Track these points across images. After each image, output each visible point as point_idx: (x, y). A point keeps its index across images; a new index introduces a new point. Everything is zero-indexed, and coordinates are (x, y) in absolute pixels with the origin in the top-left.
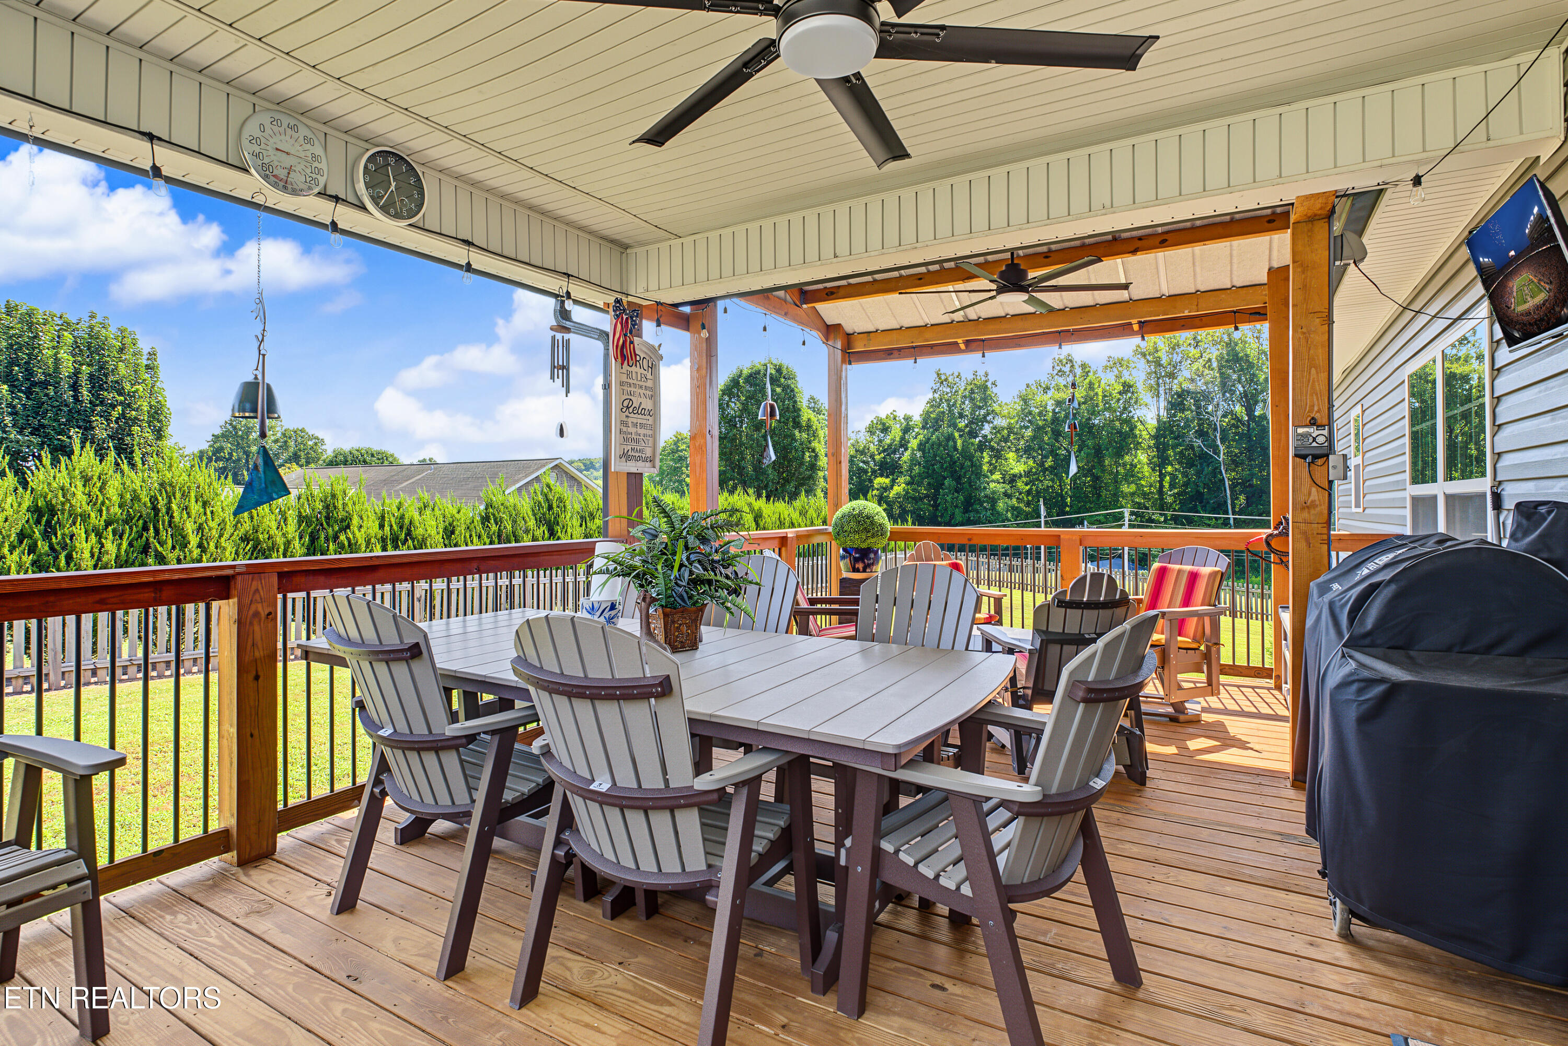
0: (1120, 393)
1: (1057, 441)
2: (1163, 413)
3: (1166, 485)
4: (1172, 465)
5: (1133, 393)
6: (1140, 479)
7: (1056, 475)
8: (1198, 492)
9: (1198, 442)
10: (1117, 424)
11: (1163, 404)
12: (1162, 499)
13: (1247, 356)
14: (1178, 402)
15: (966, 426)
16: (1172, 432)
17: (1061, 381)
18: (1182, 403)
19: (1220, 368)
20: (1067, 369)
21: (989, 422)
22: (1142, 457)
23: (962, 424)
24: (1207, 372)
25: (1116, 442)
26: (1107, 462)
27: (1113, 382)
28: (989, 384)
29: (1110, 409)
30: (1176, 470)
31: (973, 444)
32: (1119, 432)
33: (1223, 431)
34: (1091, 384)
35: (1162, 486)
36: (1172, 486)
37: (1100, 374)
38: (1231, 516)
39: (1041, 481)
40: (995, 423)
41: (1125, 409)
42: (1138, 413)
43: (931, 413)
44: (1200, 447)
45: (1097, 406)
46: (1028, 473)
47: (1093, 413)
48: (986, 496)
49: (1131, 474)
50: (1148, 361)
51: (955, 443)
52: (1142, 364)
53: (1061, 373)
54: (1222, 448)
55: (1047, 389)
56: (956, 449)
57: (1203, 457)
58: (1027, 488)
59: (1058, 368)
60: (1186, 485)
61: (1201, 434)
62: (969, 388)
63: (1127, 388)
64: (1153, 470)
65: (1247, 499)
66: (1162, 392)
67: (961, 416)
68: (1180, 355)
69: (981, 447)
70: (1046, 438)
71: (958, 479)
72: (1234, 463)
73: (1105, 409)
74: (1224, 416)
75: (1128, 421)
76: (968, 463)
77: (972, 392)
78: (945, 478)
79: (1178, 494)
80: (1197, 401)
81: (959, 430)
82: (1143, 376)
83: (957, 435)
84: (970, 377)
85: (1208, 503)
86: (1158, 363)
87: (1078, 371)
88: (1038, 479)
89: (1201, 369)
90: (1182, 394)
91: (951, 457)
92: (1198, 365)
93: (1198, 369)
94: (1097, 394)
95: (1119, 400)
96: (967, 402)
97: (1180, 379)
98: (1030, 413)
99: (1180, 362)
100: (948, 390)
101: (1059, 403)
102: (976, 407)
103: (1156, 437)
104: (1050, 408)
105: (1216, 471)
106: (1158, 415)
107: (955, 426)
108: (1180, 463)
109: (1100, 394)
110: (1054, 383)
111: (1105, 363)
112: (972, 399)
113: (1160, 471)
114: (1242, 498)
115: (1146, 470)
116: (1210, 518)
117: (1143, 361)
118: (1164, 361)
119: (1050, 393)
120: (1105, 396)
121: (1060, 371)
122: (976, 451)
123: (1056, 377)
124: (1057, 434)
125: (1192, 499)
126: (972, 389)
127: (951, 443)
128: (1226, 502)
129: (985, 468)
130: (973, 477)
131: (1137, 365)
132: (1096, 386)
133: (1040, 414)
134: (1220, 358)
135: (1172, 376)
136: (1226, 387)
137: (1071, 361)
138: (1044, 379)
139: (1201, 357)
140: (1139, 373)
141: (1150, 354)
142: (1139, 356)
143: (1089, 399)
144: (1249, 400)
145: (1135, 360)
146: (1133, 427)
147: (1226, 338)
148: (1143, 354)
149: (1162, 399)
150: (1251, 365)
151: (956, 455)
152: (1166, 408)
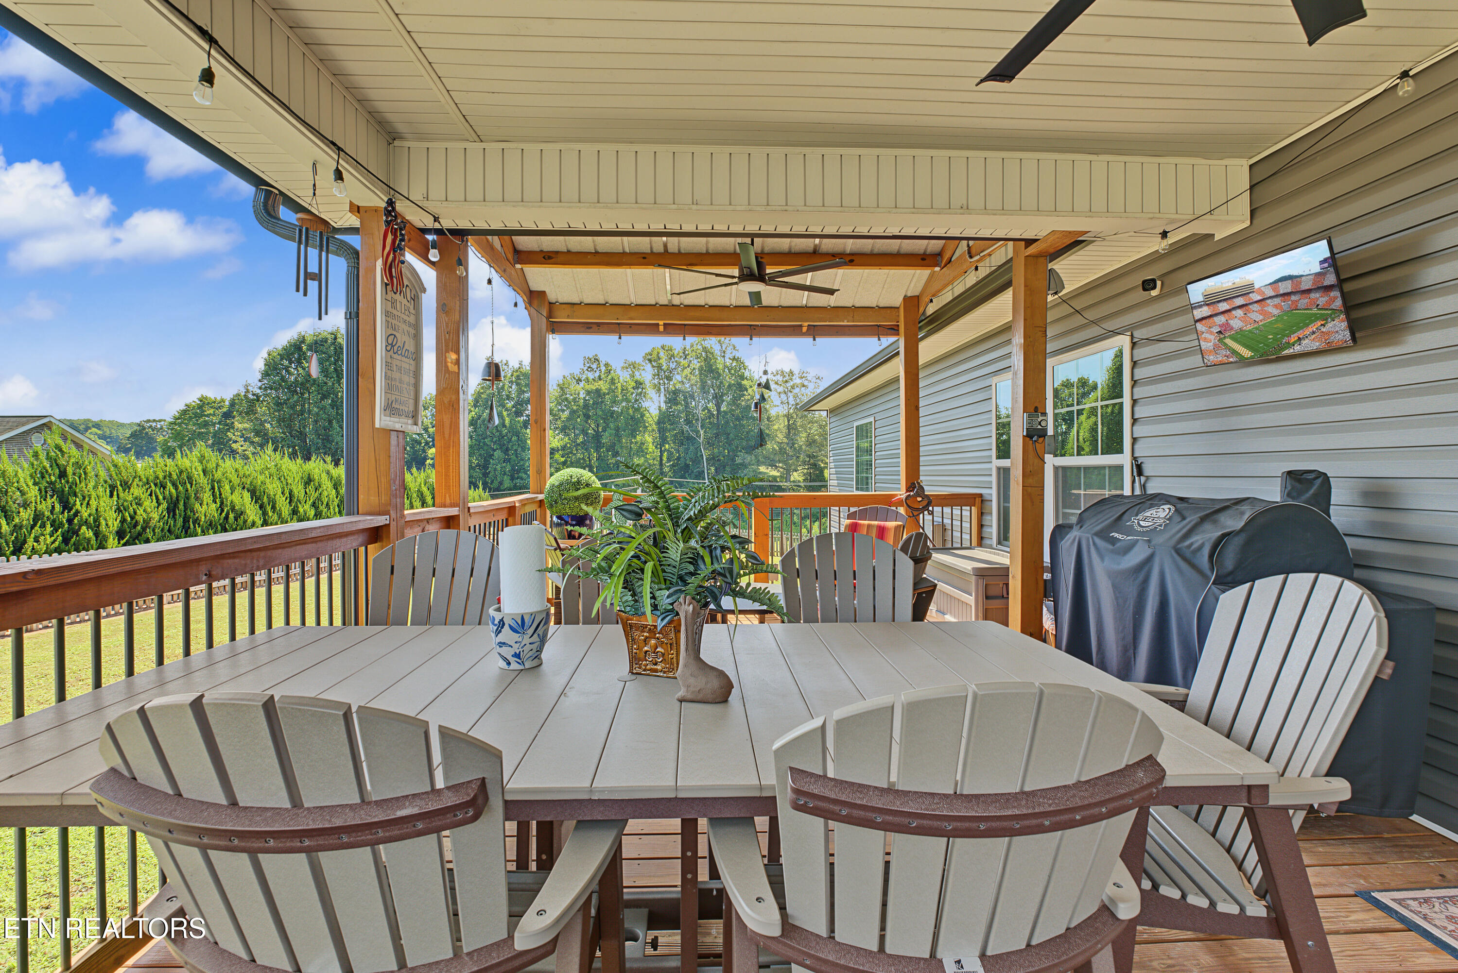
0: (633, 388)
2: (664, 407)
3: (665, 459)
4: (669, 444)
5: (642, 389)
6: (646, 453)
7: (586, 449)
8: (686, 464)
9: (686, 428)
10: (631, 411)
11: (663, 398)
12: (661, 469)
13: (718, 369)
14: (673, 398)
15: (513, 407)
16: (669, 420)
17: (591, 376)
18: (675, 399)
19: (701, 374)
20: (594, 366)
22: (649, 439)
23: (510, 404)
24: (692, 377)
25: (631, 425)
26: (624, 441)
27: (629, 379)
29: (628, 400)
30: (672, 448)
31: (519, 422)
32: (633, 418)
33: (703, 420)
34: (613, 379)
35: (661, 460)
36: (669, 460)
37: (619, 372)
38: (707, 482)
39: (575, 454)
41: (636, 400)
42: (645, 404)
43: (482, 393)
44: (687, 431)
45: (618, 397)
46: (564, 448)
47: (614, 402)
49: (641, 450)
50: (653, 367)
51: (504, 421)
52: (648, 367)
53: (590, 369)
54: (702, 432)
55: (579, 381)
56: (504, 425)
57: (689, 438)
58: (563, 459)
59: (588, 365)
60: (678, 458)
61: (688, 422)
62: (515, 374)
63: (639, 384)
64: (656, 447)
65: (716, 470)
66: (662, 390)
67: (508, 397)
68: (675, 364)
69: (525, 425)
70: (579, 420)
71: (506, 452)
72: (709, 444)
73: (623, 400)
74: (703, 410)
75: (637, 410)
76: (514, 438)
77: (518, 377)
78: (494, 450)
79: (673, 465)
80: (685, 398)
81: (507, 410)
82: (650, 377)
83: (505, 414)
84: (517, 366)
85: (693, 472)
86: (660, 367)
87: (603, 369)
88: (571, 453)
89: (689, 375)
90: (676, 392)
91: (501, 432)
92: (687, 371)
93: (687, 376)
94: (617, 388)
95: (632, 394)
96: (514, 387)
97: (674, 380)
98: (566, 399)
99: (675, 369)
101: (588, 393)
102: (521, 392)
103: (659, 423)
104: (582, 396)
105: (698, 449)
106: (660, 407)
107: (503, 406)
108: (674, 443)
109: (620, 388)
110: (584, 377)
111: (622, 365)
112: (518, 384)
113: (661, 448)
114: (713, 469)
115: (651, 448)
116: (694, 483)
117: (649, 365)
118: (665, 367)
119: (582, 384)
120: (623, 390)
121: (589, 367)
122: (521, 427)
123: (586, 372)
124: (587, 417)
125: (681, 469)
126: (518, 376)
128: (704, 471)
130: (520, 449)
131: (645, 368)
132: (617, 381)
133: (574, 400)
134: (701, 369)
135: (669, 379)
136: (704, 388)
138: (577, 372)
139: (689, 366)
140: (647, 374)
141: (655, 361)
142: (647, 362)
143: (611, 391)
144: (718, 399)
145: (644, 364)
146: (643, 416)
147: (704, 354)
148: (650, 361)
149: (662, 395)
150: (719, 375)
151: (505, 431)
152: (665, 402)
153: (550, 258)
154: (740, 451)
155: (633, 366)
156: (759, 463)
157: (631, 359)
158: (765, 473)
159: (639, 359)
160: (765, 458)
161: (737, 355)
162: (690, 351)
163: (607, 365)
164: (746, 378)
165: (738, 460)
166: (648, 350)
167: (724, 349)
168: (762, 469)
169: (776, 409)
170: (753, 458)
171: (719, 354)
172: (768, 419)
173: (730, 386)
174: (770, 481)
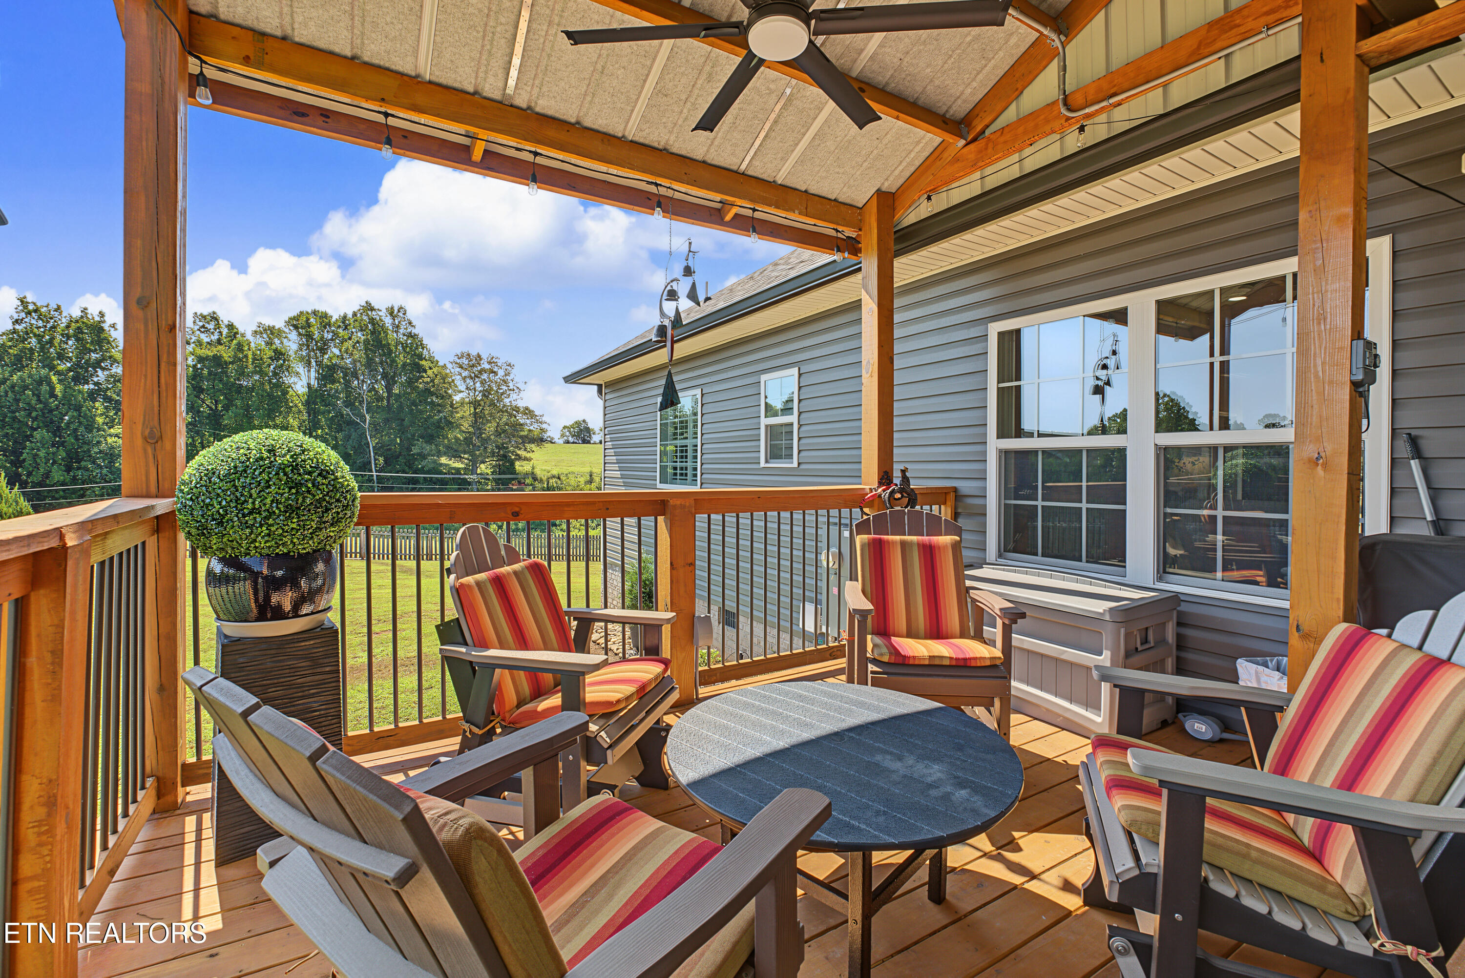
0: (271, 359)
1: (198, 397)
2: (314, 383)
4: (322, 429)
5: (284, 361)
9: (346, 411)
10: (267, 387)
11: (313, 374)
13: (389, 344)
14: (328, 374)
15: (69, 370)
16: (323, 400)
17: (205, 338)
18: (331, 376)
19: (366, 349)
20: (211, 326)
21: (103, 369)
23: (63, 365)
24: (355, 352)
25: (268, 404)
27: (263, 347)
28: (106, 326)
29: (262, 373)
30: (327, 434)
31: (80, 391)
32: (270, 396)
33: (369, 403)
34: (239, 345)
37: (250, 337)
38: (374, 474)
40: (114, 370)
41: (275, 374)
42: (288, 380)
43: (10, 347)
44: (348, 415)
45: (247, 367)
47: (242, 373)
48: (101, 452)
50: (300, 334)
51: (52, 389)
52: (293, 335)
53: (204, 329)
54: (368, 417)
56: (52, 394)
57: (351, 423)
59: (201, 324)
61: (349, 404)
62: (73, 325)
63: (279, 354)
66: (314, 364)
67: (61, 356)
68: (331, 334)
69: (92, 396)
71: (57, 431)
72: (377, 430)
73: (255, 372)
74: (369, 391)
75: (278, 385)
76: (72, 413)
77: (79, 330)
80: (346, 375)
81: (58, 373)
82: (295, 347)
83: (54, 379)
84: (76, 314)
85: (355, 462)
86: (309, 336)
87: (225, 331)
89: (351, 349)
90: (333, 368)
91: (46, 404)
92: (349, 344)
93: (347, 349)
94: (246, 356)
95: (269, 366)
96: (70, 342)
97: (330, 354)
99: (331, 340)
100: (40, 323)
101: (200, 360)
102: (83, 350)
103: (307, 403)
105: (363, 435)
106: (309, 384)
107: (52, 368)
108: (330, 428)
109: (250, 356)
110: (194, 339)
111: (255, 328)
112: (78, 340)
114: (381, 459)
117: (295, 333)
118: (316, 336)
119: (190, 348)
120: (254, 359)
121: (203, 327)
122: (84, 401)
123: (198, 332)
124: (199, 390)
127: (45, 388)
128: (370, 462)
129: (100, 420)
130: (82, 429)
131: (289, 336)
132: (246, 348)
134: (366, 342)
135: (323, 350)
136: (370, 365)
137: (216, 319)
139: (350, 339)
140: (292, 343)
141: (302, 328)
142: (292, 328)
143: (236, 360)
144: (390, 382)
145: (287, 330)
146: (284, 393)
147: (370, 326)
148: (296, 327)
149: (313, 370)
150: (390, 352)
151: (53, 403)
152: (317, 379)
154: (418, 440)
155: (271, 332)
156: (439, 454)
157: (268, 321)
158: (446, 465)
159: (279, 323)
160: (448, 447)
161: (414, 331)
162: (352, 321)
163: (231, 326)
164: (425, 358)
165: (415, 450)
166: (294, 313)
167: (397, 322)
168: (444, 460)
169: (461, 395)
170: (433, 447)
171: (390, 328)
172: (452, 405)
173: (405, 365)
174: (452, 474)
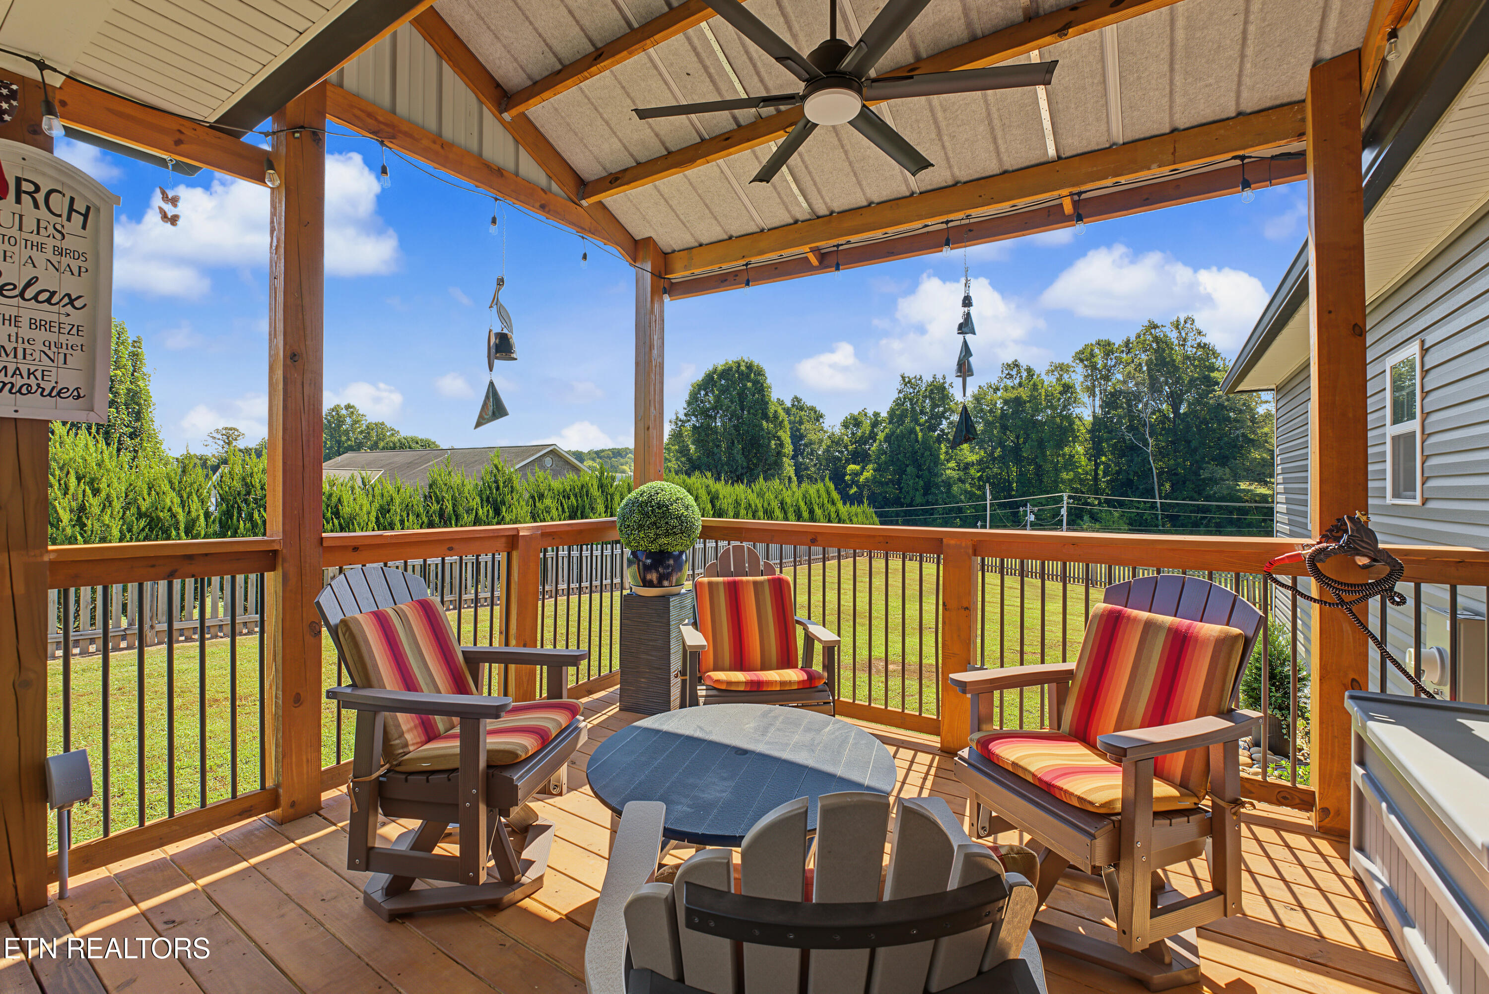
0: (1061, 393)
1: (1005, 434)
2: (1098, 411)
3: (1101, 473)
4: (1106, 456)
5: (1072, 394)
6: (1077, 467)
7: (1004, 463)
8: (1128, 479)
9: (1129, 436)
10: (1058, 420)
11: (1098, 403)
12: (1096, 485)
13: (1175, 361)
14: (1111, 401)
15: (926, 421)
16: (1106, 427)
17: (1009, 383)
18: (1115, 401)
19: (1149, 370)
20: (1014, 373)
21: (947, 419)
22: (1080, 449)
23: (923, 419)
24: (1137, 374)
25: (1057, 436)
26: (1048, 453)
27: (1055, 383)
28: (947, 385)
29: (1053, 408)
30: (1110, 460)
31: (931, 437)
32: (1060, 427)
33: (1152, 426)
34: (1035, 385)
35: (1096, 474)
36: (1105, 474)
37: (1044, 377)
38: (1158, 501)
39: (991, 469)
40: (952, 419)
41: (1065, 407)
42: (1076, 411)
43: (896, 410)
44: (1130, 439)
45: (1041, 404)
46: (980, 462)
47: (1037, 410)
48: (943, 481)
49: (1070, 463)
50: (1086, 366)
51: (917, 436)
52: (1080, 368)
53: (1010, 376)
54: (1150, 441)
55: (997, 389)
56: (917, 441)
57: (1133, 448)
58: (979, 474)
59: (1007, 372)
60: (1118, 473)
61: (1131, 428)
62: (929, 389)
63: (1067, 388)
64: (1089, 460)
65: (1172, 486)
66: (1098, 393)
67: (922, 412)
68: (1114, 361)
69: (939, 440)
70: (995, 432)
71: (919, 467)
72: (1161, 453)
73: (1047, 407)
74: (1153, 413)
75: (1068, 418)
76: (927, 453)
78: (907, 466)
79: (1111, 481)
80: (1128, 401)
81: (920, 425)
82: (1081, 379)
83: (918, 428)
84: (931, 379)
85: (1138, 488)
86: (1094, 367)
87: (1024, 374)
88: (988, 467)
89: (1132, 371)
90: (1115, 395)
91: (913, 447)
92: (1131, 368)
93: (1130, 372)
94: (1040, 394)
95: (1059, 399)
96: (927, 401)
97: (1114, 381)
98: (982, 410)
99: (1114, 366)
100: (911, 390)
101: (1006, 402)
102: (934, 406)
103: (1092, 432)
104: (999, 405)
105: (1146, 461)
106: (1094, 412)
107: (916, 421)
108: (1113, 454)
109: (1043, 394)
110: (1002, 385)
111: (1048, 368)
112: (931, 399)
113: (1095, 461)
114: (1168, 486)
115: (1084, 461)
116: (1139, 502)
117: (1081, 365)
118: (1100, 366)
119: (999, 394)
120: (1047, 396)
121: (1008, 374)
122: (934, 443)
123: (1005, 380)
124: (1004, 428)
125: (1123, 484)
126: (932, 390)
127: (913, 436)
128: (1153, 488)
129: (942, 457)
130: (932, 464)
131: (1076, 369)
132: (1040, 387)
133: (991, 411)
134: (1149, 363)
135: (1107, 378)
136: (1155, 388)
137: (1017, 366)
138: (994, 381)
139: (1133, 362)
140: (1078, 376)
141: (1087, 360)
142: (1078, 361)
143: (1033, 398)
144: (1175, 400)
145: (1074, 365)
146: (1072, 423)
147: (1154, 345)
148: (1082, 360)
149: (1097, 398)
150: (1177, 369)
151: (917, 446)
152: (1101, 406)
153: (617, 179)
154: (1209, 463)
155: (1062, 368)
156: (1237, 478)
157: (1058, 361)
158: (1247, 491)
159: (1068, 359)
160: (1247, 470)
161: (1205, 340)
162: (1135, 343)
163: (1029, 370)
164: (1217, 370)
165: (1204, 475)
166: (1080, 348)
167: (1184, 335)
168: (1243, 485)
169: (1265, 406)
170: (1227, 470)
171: (1176, 342)
172: (1253, 420)
173: (1192, 380)
174: (1256, 502)
